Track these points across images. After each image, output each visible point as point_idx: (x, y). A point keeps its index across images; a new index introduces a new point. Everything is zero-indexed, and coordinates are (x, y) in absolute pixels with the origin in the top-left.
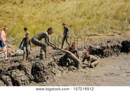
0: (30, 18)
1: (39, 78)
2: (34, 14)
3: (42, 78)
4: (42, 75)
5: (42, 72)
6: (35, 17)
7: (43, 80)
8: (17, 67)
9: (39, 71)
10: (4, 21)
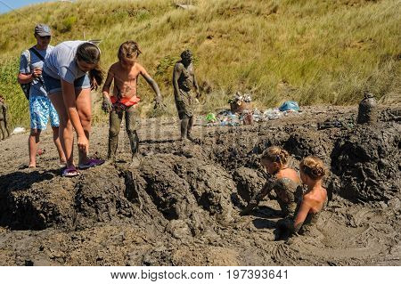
0: (293, 41)
1: (362, 186)
2: (302, 34)
3: (373, 189)
4: (374, 178)
5: (372, 167)
6: (303, 40)
7: (376, 194)
8: (283, 142)
9: (363, 162)
10: (236, 50)
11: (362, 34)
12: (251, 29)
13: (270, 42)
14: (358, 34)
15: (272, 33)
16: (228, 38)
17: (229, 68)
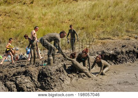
1: (46, 85)
2: (45, 15)
3: (49, 86)
4: (49, 82)
5: (49, 79)
6: (45, 18)
8: (23, 72)
9: (46, 78)
10: (13, 22)
11: (69, 17)
12: (21, 12)
13: (30, 18)
14: (68, 17)
15: (31, 14)
16: (9, 16)
17: (10, 31)
